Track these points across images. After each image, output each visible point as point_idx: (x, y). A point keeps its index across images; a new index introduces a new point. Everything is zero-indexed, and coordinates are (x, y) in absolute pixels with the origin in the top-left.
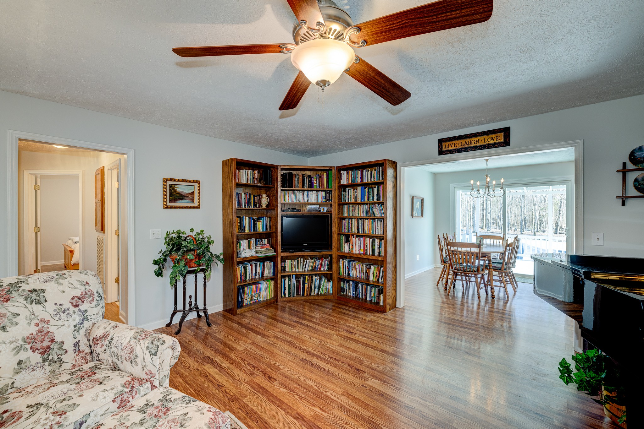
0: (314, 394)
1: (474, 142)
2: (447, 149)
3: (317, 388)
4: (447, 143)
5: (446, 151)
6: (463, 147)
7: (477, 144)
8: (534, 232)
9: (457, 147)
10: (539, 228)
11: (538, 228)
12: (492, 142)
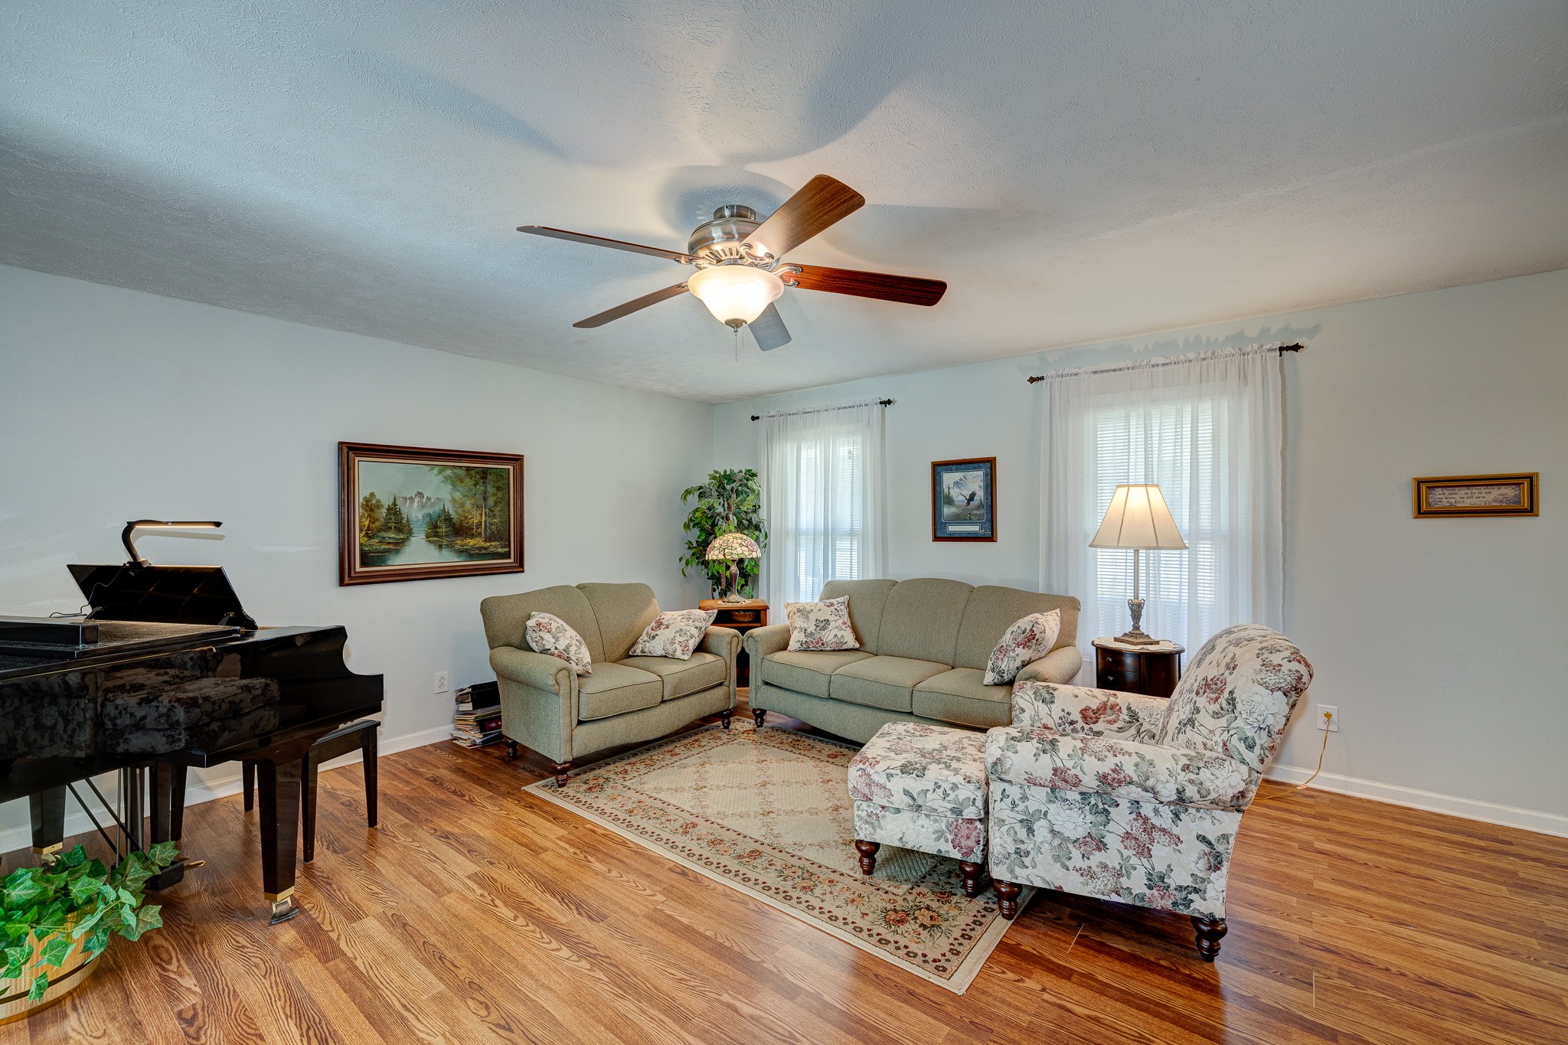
0: (598, 850)
3: (590, 858)
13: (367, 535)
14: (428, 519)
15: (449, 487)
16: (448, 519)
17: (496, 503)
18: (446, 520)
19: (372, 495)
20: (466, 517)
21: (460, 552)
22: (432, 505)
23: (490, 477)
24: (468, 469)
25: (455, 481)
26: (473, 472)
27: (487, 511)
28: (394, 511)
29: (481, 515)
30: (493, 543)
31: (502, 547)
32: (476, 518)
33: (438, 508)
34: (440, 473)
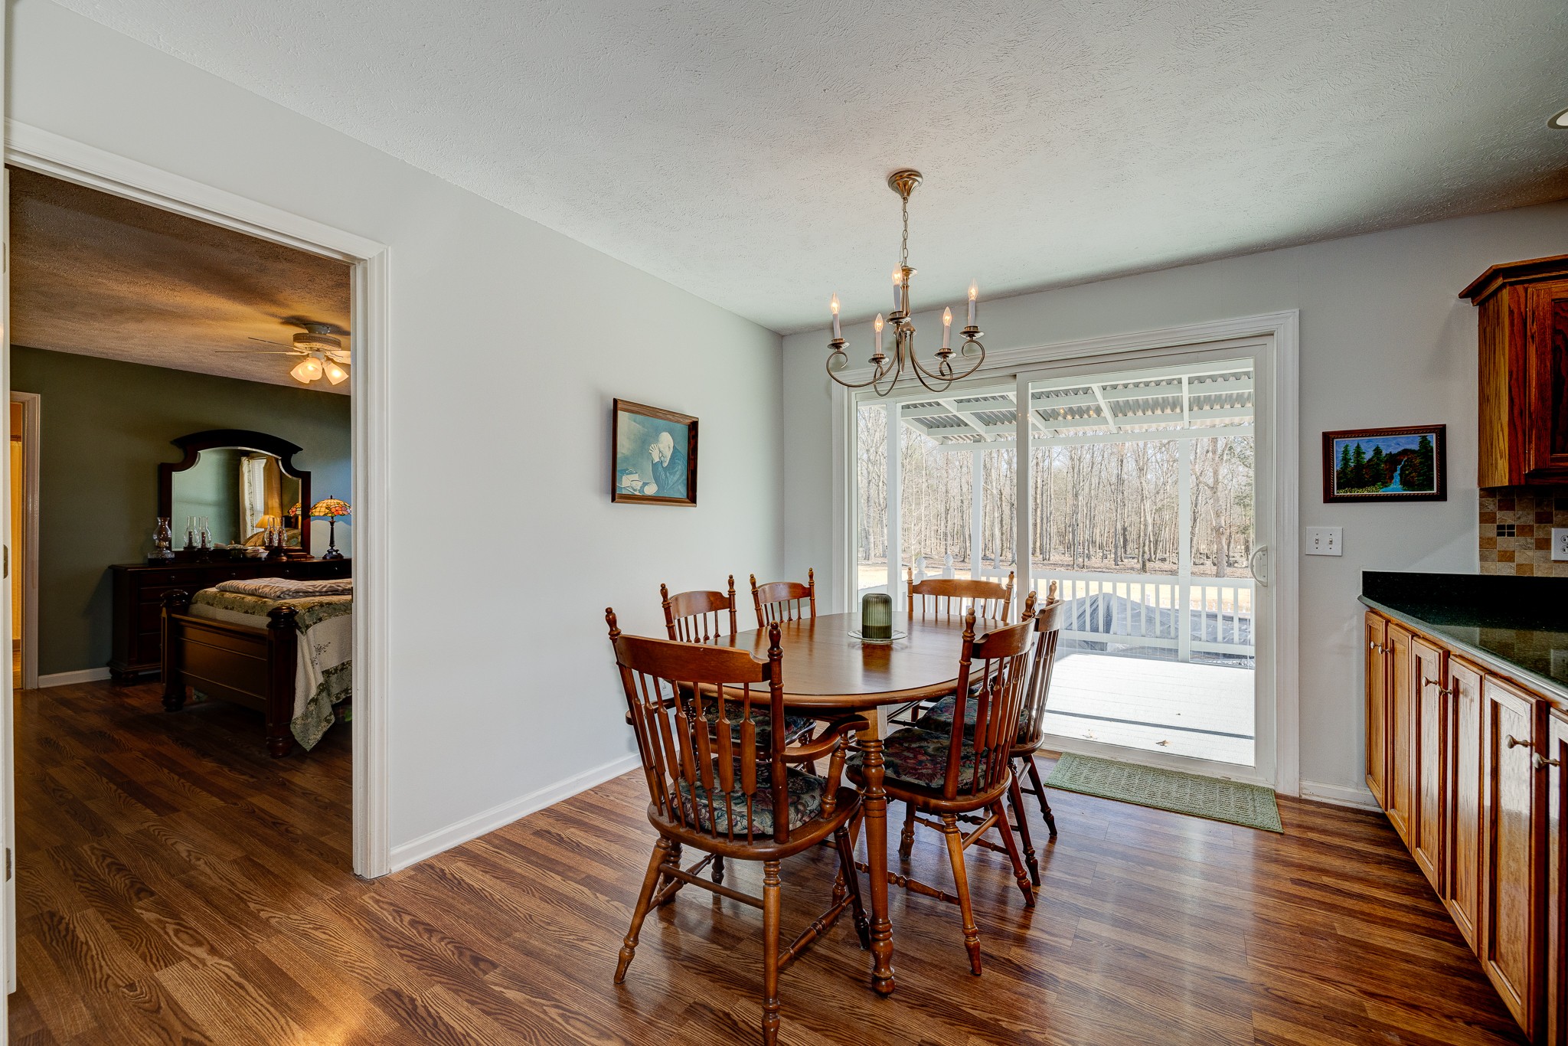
8: (1144, 562)
10: (1152, 554)
11: (1150, 554)
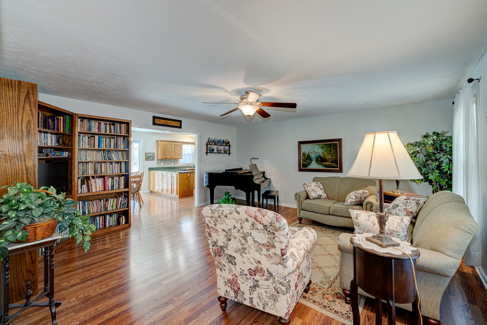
1: (169, 123)
2: (157, 123)
4: (158, 120)
5: (157, 124)
6: (165, 124)
7: (170, 125)
9: (162, 123)
12: (176, 125)
13: (303, 161)
14: (316, 157)
15: (321, 149)
16: (321, 157)
17: (334, 153)
18: (320, 157)
19: (304, 152)
20: (325, 157)
21: (324, 166)
22: (317, 154)
23: (332, 146)
24: (326, 144)
25: (322, 148)
26: (327, 145)
27: (331, 155)
28: (309, 156)
29: (329, 156)
30: (333, 164)
31: (336, 165)
32: (328, 157)
33: (318, 155)
34: (319, 146)
